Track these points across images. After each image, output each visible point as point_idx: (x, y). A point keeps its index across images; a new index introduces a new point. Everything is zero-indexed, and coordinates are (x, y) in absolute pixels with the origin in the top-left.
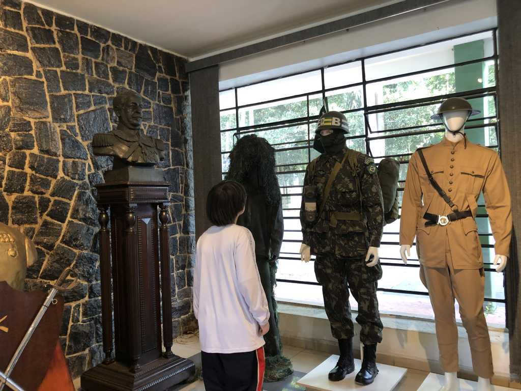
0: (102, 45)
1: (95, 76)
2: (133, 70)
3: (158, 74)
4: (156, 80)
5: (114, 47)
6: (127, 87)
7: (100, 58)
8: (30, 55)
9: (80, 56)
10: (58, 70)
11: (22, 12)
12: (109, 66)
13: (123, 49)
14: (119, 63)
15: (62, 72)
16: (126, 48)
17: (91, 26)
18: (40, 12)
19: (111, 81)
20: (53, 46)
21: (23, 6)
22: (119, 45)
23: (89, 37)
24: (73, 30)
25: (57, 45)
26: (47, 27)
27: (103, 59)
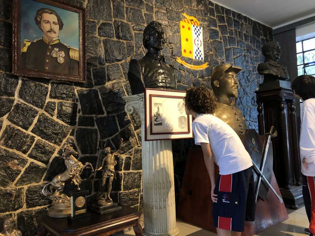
0: (241, 22)
1: (239, 39)
2: (252, 35)
3: (261, 37)
4: (260, 40)
5: (245, 23)
6: (250, 44)
7: (240, 29)
8: (218, 29)
9: (233, 29)
10: (227, 36)
11: (214, 8)
12: (243, 33)
13: (247, 24)
14: (246, 31)
15: (228, 37)
16: (249, 24)
17: (237, 13)
18: (220, 8)
19: (244, 41)
20: (225, 24)
21: (214, 5)
22: (246, 22)
23: (236, 19)
24: (231, 16)
25: (226, 24)
26: (222, 15)
27: (241, 30)
